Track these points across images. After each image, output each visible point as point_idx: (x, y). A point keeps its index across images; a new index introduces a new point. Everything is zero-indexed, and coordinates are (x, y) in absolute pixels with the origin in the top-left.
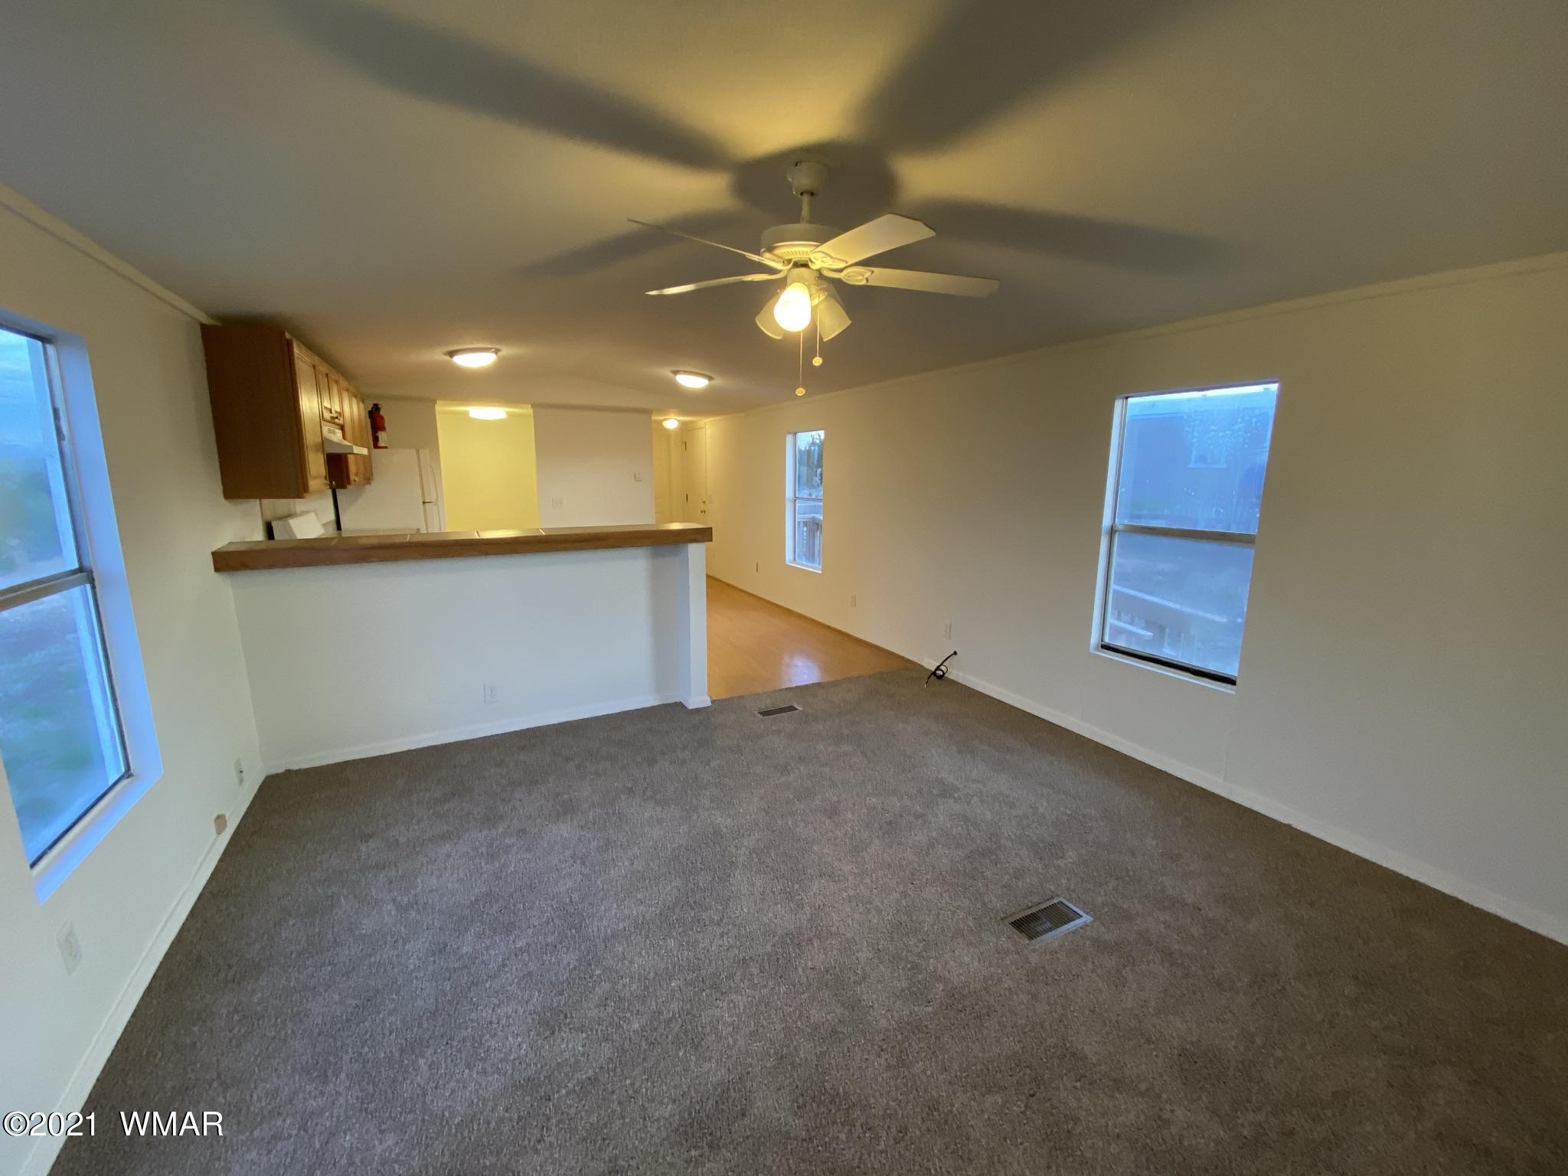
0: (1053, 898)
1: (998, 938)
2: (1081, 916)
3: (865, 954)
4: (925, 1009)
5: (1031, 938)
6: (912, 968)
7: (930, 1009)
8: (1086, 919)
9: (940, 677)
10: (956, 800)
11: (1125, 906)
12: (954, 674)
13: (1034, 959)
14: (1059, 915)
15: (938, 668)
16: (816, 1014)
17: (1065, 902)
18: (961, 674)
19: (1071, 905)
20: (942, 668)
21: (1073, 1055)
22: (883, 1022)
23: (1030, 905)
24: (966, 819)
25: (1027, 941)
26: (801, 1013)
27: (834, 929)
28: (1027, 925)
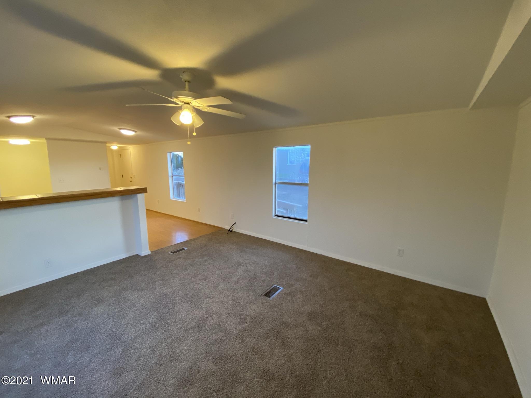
0: (273, 285)
1: (261, 300)
2: (280, 288)
3: (225, 316)
4: (246, 324)
5: (269, 297)
6: (240, 315)
7: (247, 324)
8: (282, 288)
9: (231, 231)
10: (243, 266)
11: (290, 283)
12: (235, 230)
13: (271, 303)
14: (276, 290)
15: (230, 228)
16: (214, 337)
17: (276, 286)
18: (237, 229)
19: (278, 286)
20: (232, 228)
21: (285, 323)
22: (235, 332)
23: (268, 289)
24: (247, 271)
25: (269, 299)
26: (210, 338)
27: (214, 312)
28: (268, 294)
